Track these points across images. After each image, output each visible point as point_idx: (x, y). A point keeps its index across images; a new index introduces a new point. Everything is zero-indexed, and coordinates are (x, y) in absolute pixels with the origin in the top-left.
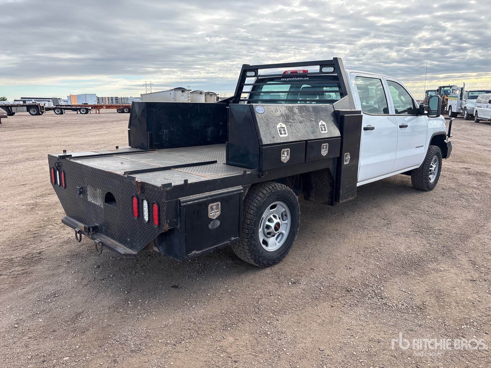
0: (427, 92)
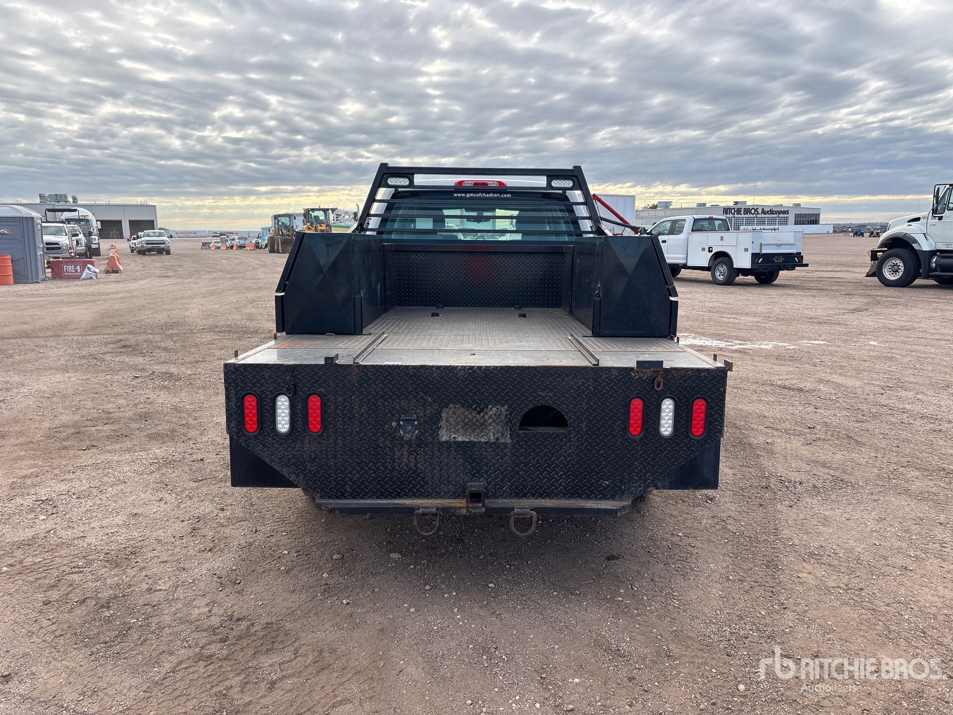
0: (276, 217)
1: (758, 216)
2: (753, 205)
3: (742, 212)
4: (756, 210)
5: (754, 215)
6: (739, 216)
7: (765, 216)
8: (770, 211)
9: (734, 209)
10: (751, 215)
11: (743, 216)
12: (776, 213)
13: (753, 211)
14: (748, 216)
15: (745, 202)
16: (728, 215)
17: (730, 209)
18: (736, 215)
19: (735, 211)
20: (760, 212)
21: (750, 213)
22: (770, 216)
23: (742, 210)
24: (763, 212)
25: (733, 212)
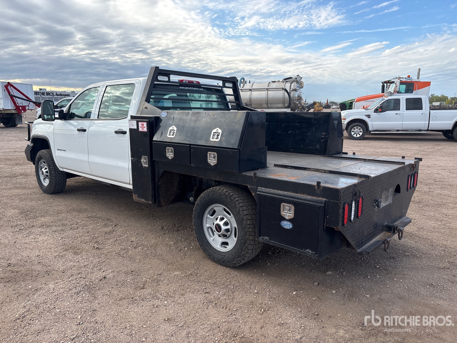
1: (54, 96)
2: (51, 91)
3: (45, 94)
4: (52, 94)
5: (52, 96)
6: (44, 96)
7: (58, 97)
8: (60, 94)
9: (41, 92)
10: (50, 96)
11: (46, 96)
12: (63, 95)
13: (51, 94)
14: (49, 96)
15: (46, 89)
16: (38, 96)
17: (38, 92)
18: (42, 96)
19: (41, 94)
20: (55, 95)
21: (50, 95)
22: (60, 97)
23: (45, 93)
24: (57, 95)
25: (40, 94)
